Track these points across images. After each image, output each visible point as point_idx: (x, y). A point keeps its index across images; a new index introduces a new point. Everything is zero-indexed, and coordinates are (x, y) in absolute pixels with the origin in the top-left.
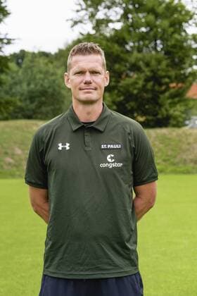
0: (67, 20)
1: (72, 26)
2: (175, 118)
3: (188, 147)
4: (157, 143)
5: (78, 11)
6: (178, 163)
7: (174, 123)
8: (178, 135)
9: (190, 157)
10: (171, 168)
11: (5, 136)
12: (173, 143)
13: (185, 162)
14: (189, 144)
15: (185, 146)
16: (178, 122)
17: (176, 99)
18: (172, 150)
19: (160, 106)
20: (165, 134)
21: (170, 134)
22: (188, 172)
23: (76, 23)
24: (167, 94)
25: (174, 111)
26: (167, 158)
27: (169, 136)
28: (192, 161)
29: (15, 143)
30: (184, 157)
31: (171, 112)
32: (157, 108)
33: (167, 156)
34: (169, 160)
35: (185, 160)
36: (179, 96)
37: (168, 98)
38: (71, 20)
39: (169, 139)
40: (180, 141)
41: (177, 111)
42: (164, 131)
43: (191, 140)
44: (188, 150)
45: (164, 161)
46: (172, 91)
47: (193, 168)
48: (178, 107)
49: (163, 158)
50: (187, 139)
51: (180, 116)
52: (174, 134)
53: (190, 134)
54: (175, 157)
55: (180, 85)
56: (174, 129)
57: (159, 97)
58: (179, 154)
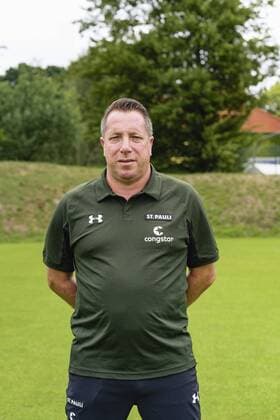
0: (74, 22)
1: (81, 31)
2: (225, 160)
3: (237, 199)
5: (90, 10)
6: (224, 222)
7: (224, 165)
8: (226, 183)
9: (241, 214)
12: (217, 194)
13: (233, 221)
14: (240, 195)
15: (234, 199)
16: (229, 164)
17: (227, 134)
18: (216, 203)
19: (204, 142)
20: (207, 181)
21: (214, 181)
22: (237, 235)
24: (215, 126)
25: (223, 150)
26: (209, 215)
28: (243, 219)
30: (232, 213)
31: (219, 151)
32: (200, 146)
33: (209, 211)
34: (211, 218)
35: (234, 218)
36: (230, 129)
37: (216, 132)
38: (80, 21)
41: (227, 150)
42: (206, 177)
43: (244, 190)
44: (239, 204)
46: (222, 121)
47: (245, 229)
48: (230, 145)
50: (237, 188)
51: (231, 157)
52: (220, 181)
53: (243, 182)
54: (220, 213)
55: (233, 113)
57: (202, 130)
58: (225, 209)
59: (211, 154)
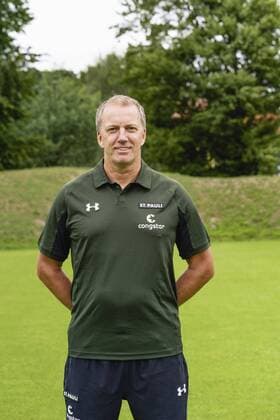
0: (111, 28)
1: (118, 36)
2: (266, 163)
4: (243, 197)
5: (124, 14)
6: (274, 224)
7: (266, 169)
8: (272, 185)
10: (264, 231)
11: (33, 190)
12: (264, 197)
16: (270, 167)
17: (266, 137)
18: (265, 206)
19: (245, 146)
20: (252, 185)
21: (261, 184)
23: (122, 31)
24: (254, 131)
25: (265, 154)
26: (258, 218)
27: (260, 188)
29: (48, 199)
31: (261, 155)
32: (240, 150)
33: (259, 214)
34: (261, 220)
36: (268, 133)
37: (256, 137)
38: (116, 26)
39: (260, 191)
40: (275, 193)
42: (252, 180)
45: (255, 221)
48: (271, 148)
49: (254, 217)
51: (272, 161)
52: (267, 184)
54: (269, 216)
55: (269, 116)
56: (264, 177)
57: (242, 134)
58: (275, 211)
59: (252, 157)
